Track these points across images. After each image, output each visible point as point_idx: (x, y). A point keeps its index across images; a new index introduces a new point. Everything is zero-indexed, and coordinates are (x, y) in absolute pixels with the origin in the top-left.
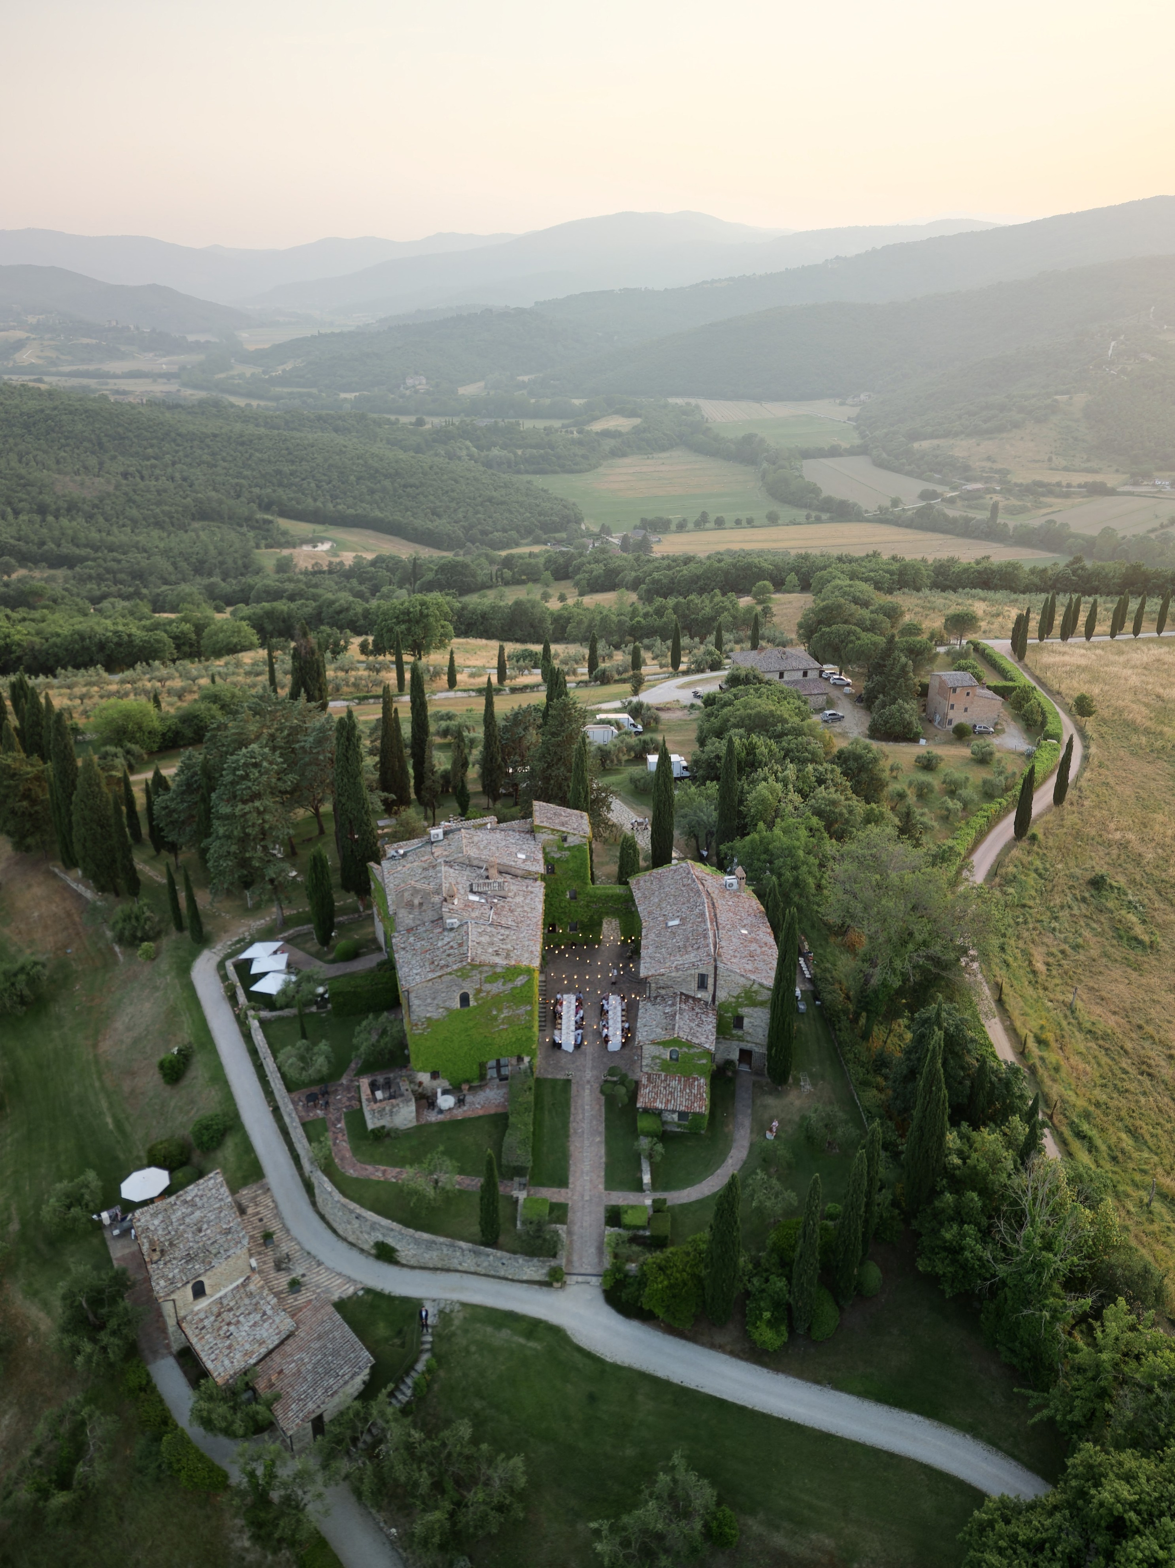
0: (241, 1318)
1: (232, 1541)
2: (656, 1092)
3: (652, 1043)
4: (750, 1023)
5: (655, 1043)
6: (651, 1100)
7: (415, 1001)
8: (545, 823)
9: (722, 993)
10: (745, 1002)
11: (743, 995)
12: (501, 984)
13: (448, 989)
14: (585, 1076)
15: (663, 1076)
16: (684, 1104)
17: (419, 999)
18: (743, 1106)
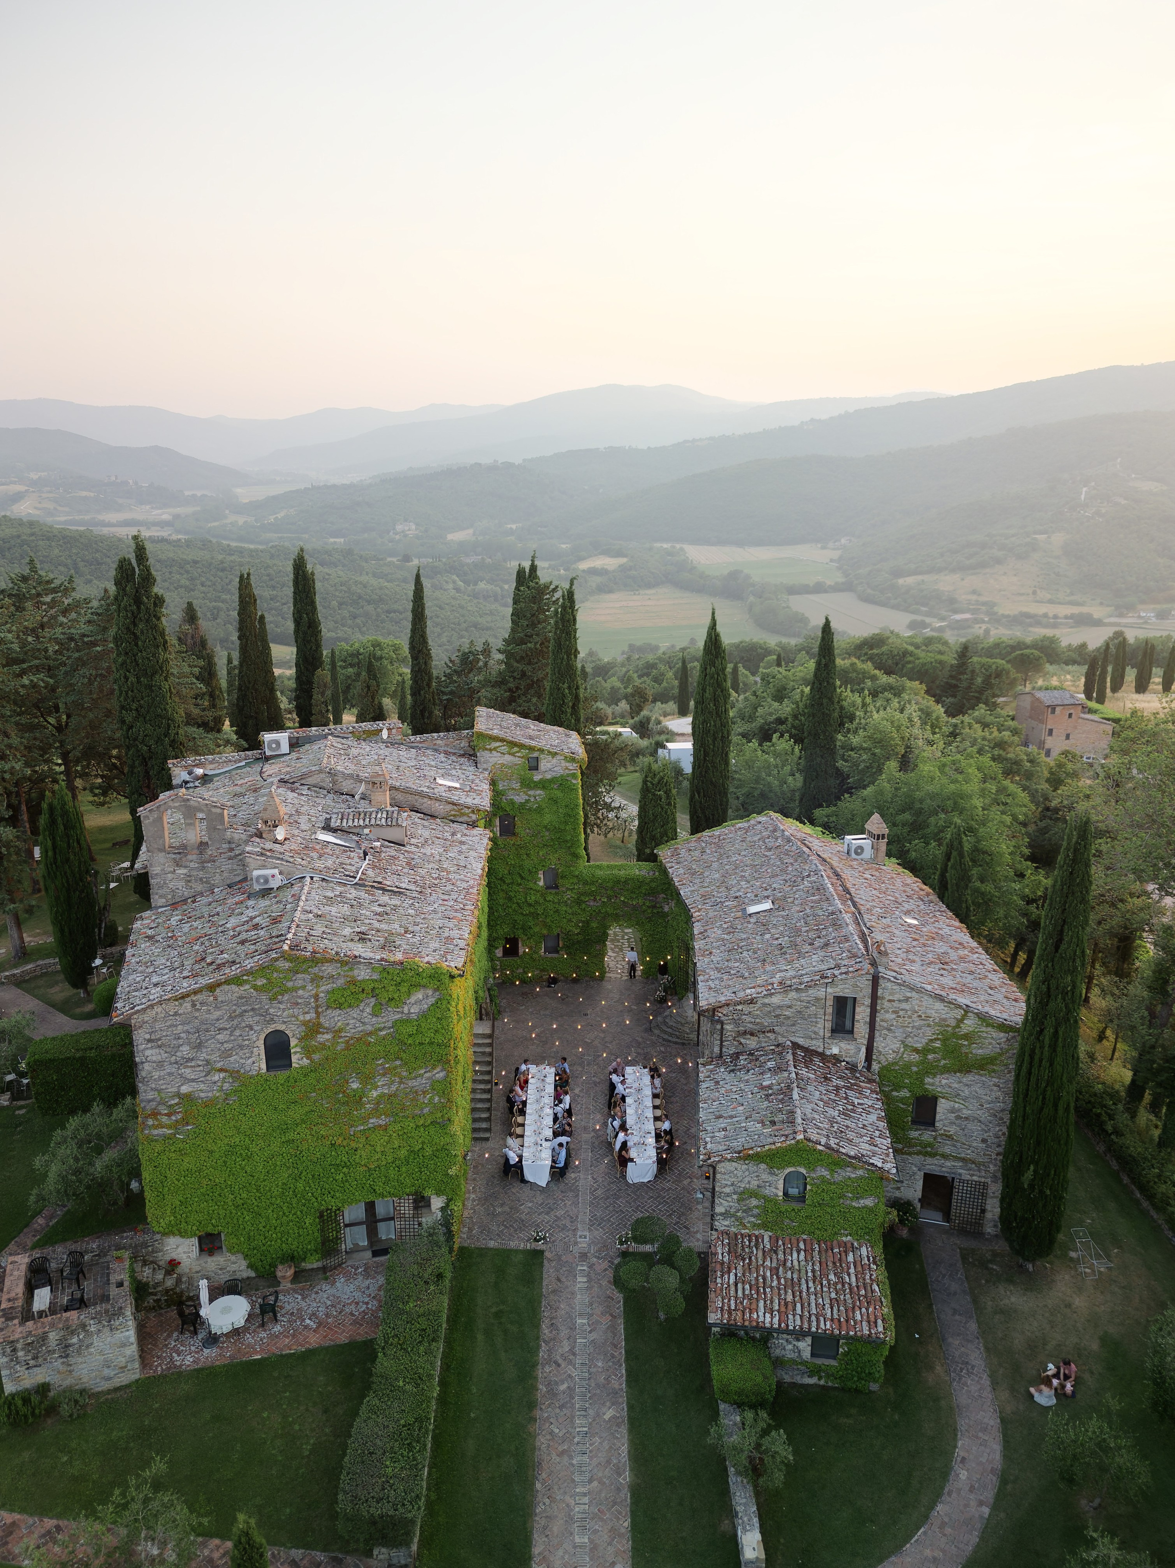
2: (753, 1282)
3: (739, 1158)
4: (952, 1111)
5: (748, 1157)
6: (742, 1303)
7: (148, 1053)
8: (495, 732)
9: (888, 1041)
10: (943, 1062)
11: (937, 1044)
12: (368, 1010)
13: (235, 1022)
14: (576, 1243)
15: (766, 1239)
16: (829, 1315)
17: (159, 1047)
18: (955, 1312)
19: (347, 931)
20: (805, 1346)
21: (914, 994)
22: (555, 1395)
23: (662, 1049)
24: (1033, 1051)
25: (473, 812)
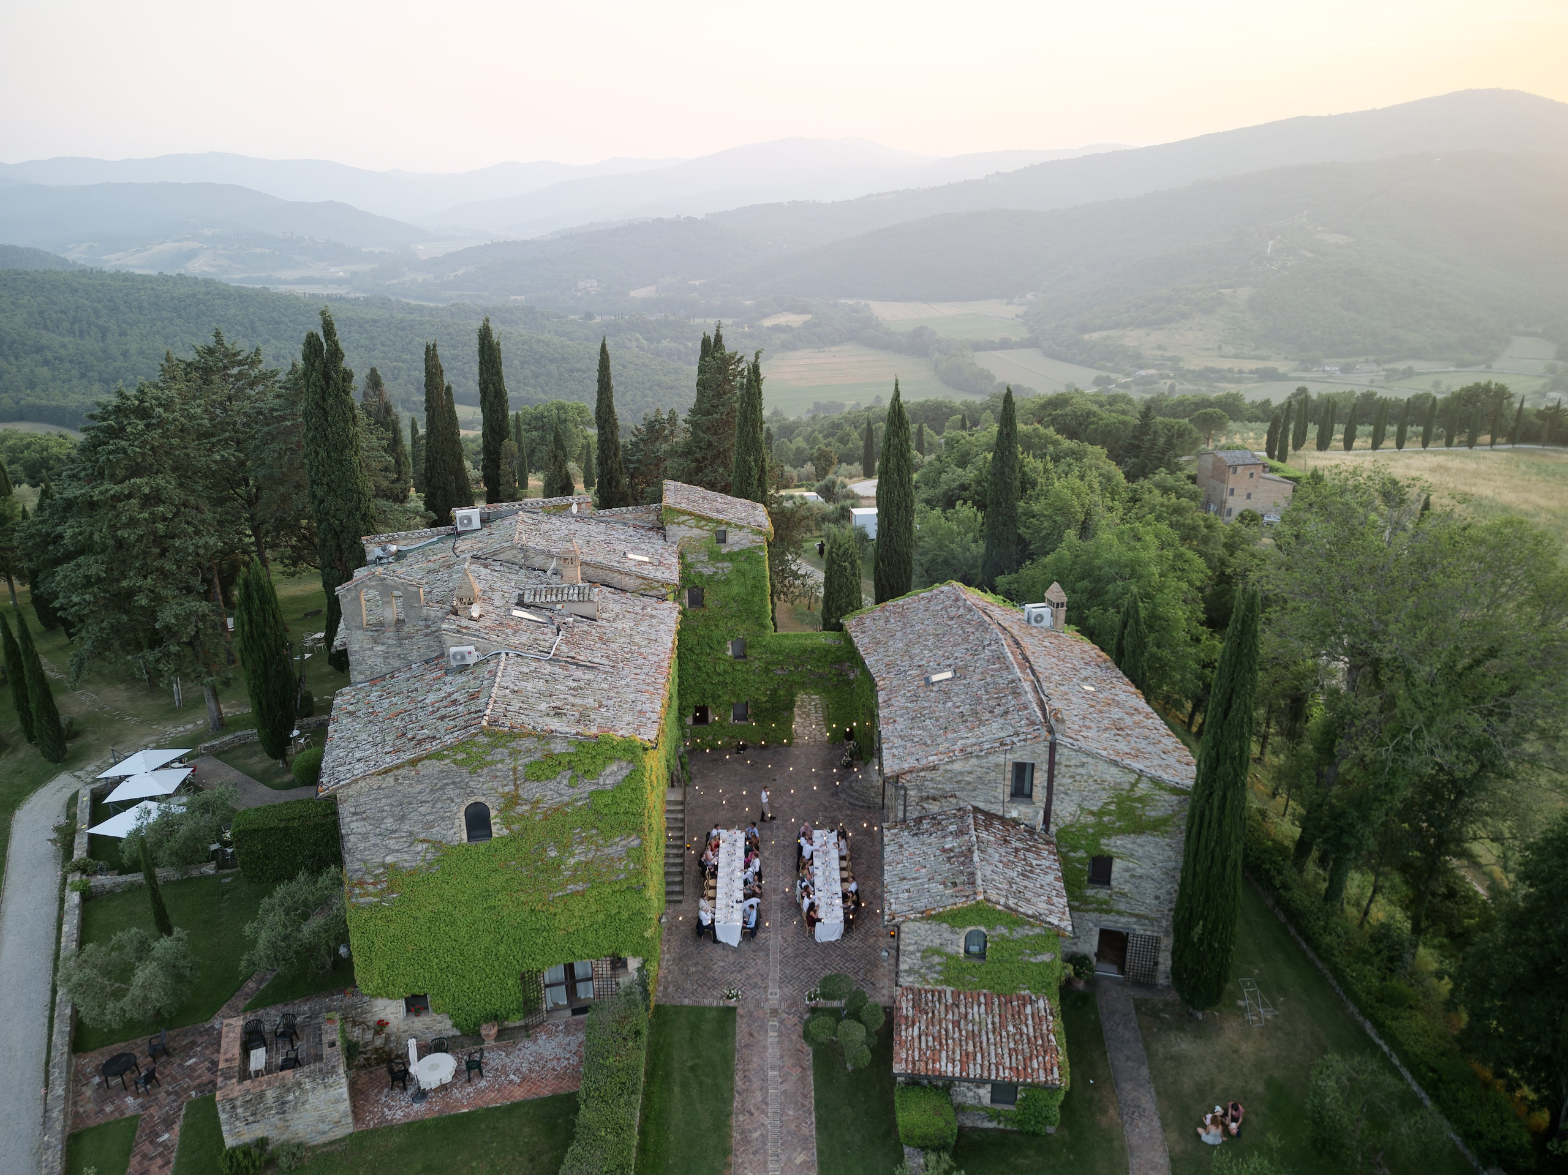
2: (936, 1035)
3: (922, 918)
4: (1127, 870)
5: (931, 917)
6: (925, 1054)
7: (353, 825)
8: (683, 506)
9: (1065, 804)
10: (1118, 824)
11: (1112, 807)
12: (565, 782)
13: (437, 795)
14: (767, 1000)
15: (949, 994)
16: (1007, 1064)
17: (364, 819)
18: (1128, 1059)
19: (543, 706)
20: (985, 1093)
21: (1090, 760)
22: (749, 1142)
23: (849, 812)
24: (1202, 814)
25: (662, 586)
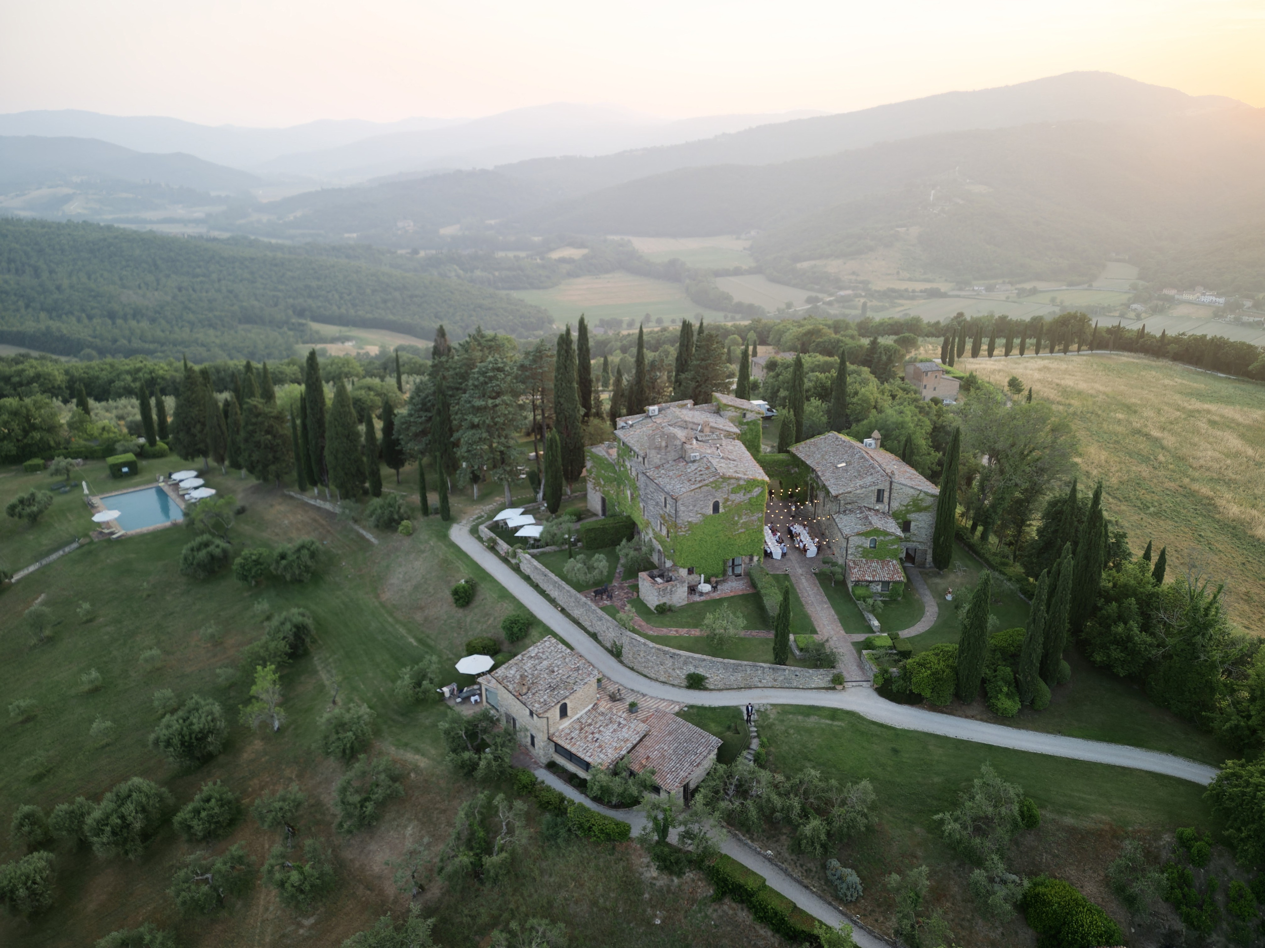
0: (601, 728)
1: (642, 874)
2: (862, 571)
4: (916, 526)
5: (858, 535)
6: (860, 576)
8: (729, 404)
9: (895, 503)
10: (913, 509)
11: (911, 503)
12: (743, 494)
13: (706, 498)
14: (798, 572)
15: (864, 561)
16: (886, 577)
19: (731, 471)
20: (879, 588)
21: (903, 487)
24: (942, 500)
